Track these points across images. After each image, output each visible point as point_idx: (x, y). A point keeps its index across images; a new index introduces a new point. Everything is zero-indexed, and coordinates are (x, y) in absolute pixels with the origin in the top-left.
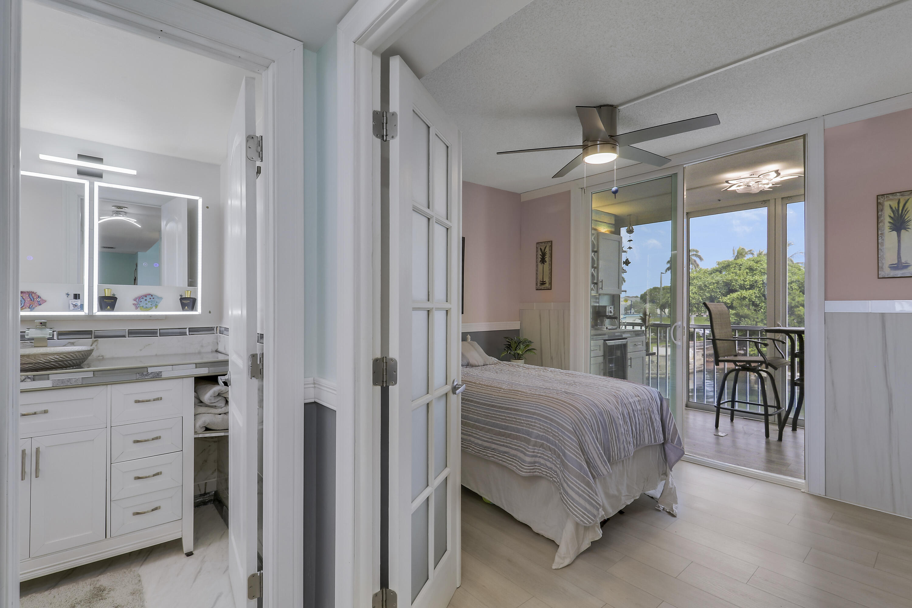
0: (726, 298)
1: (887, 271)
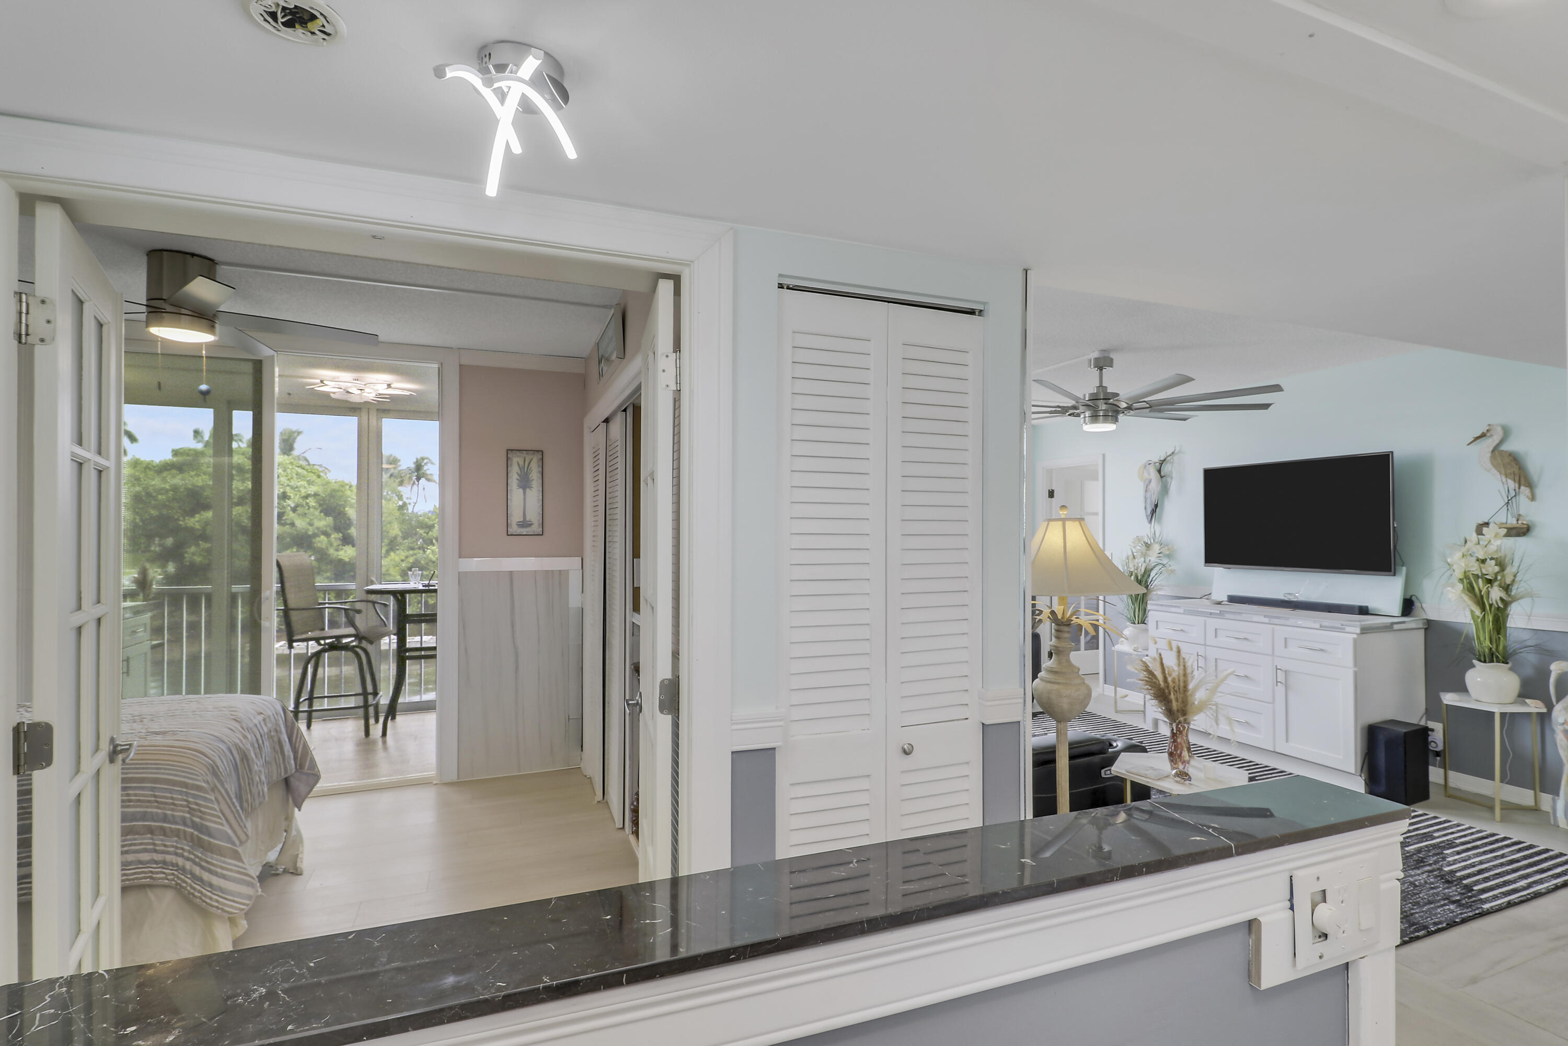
0: (193, 520)
1: (514, 529)
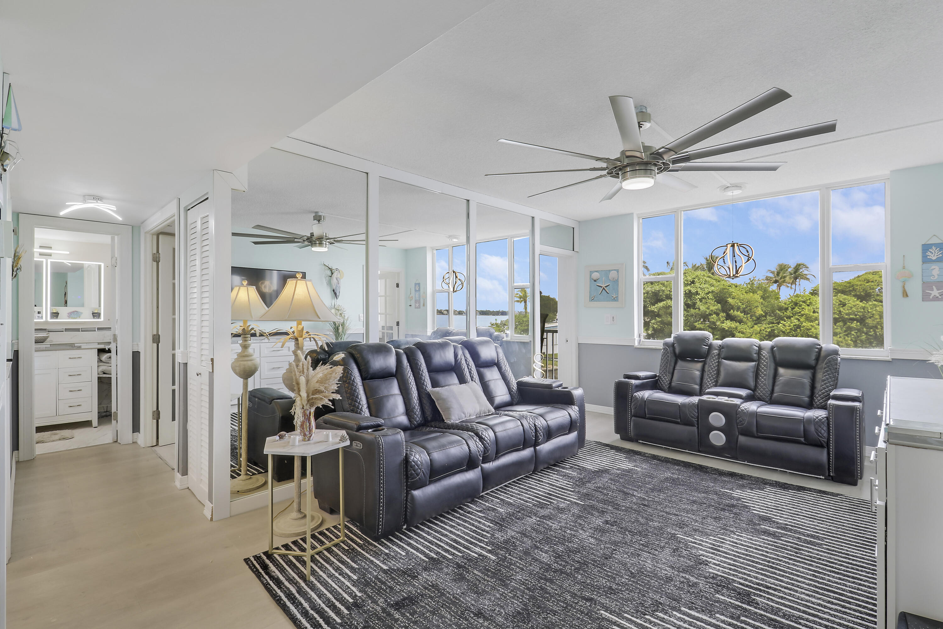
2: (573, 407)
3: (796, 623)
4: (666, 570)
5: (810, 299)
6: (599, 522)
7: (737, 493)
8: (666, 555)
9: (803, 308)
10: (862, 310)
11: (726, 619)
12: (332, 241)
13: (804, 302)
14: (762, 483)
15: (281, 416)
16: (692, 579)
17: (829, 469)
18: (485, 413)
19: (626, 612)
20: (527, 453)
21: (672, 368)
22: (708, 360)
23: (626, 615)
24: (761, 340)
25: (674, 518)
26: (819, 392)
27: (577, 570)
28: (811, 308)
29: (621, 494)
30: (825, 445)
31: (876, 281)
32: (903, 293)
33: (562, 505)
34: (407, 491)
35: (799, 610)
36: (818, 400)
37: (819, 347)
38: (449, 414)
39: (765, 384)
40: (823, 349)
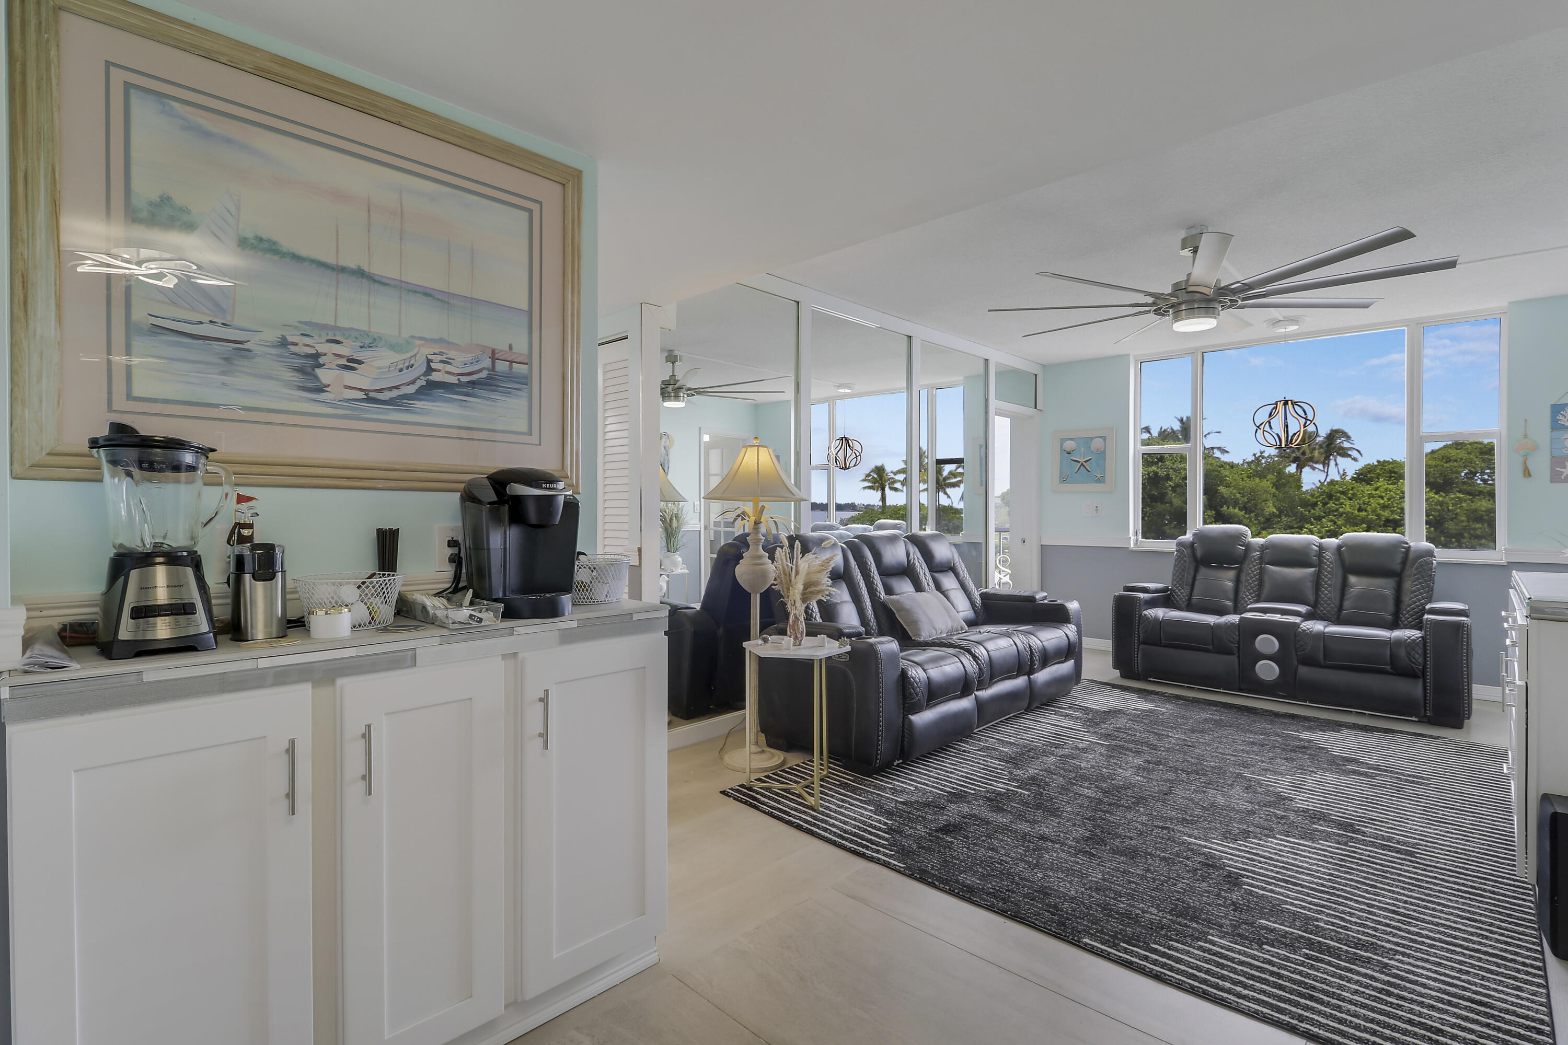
2: (1069, 625)
3: (1413, 848)
4: (1243, 805)
5: (1353, 488)
6: (1138, 761)
7: (1305, 735)
8: (1237, 790)
9: (1342, 504)
10: (1439, 507)
11: (1332, 844)
12: (692, 392)
13: (1342, 493)
14: (1337, 726)
15: (693, 630)
16: (1278, 812)
17: (1425, 707)
18: (957, 631)
19: (1214, 839)
20: (1020, 682)
21: (1190, 578)
22: (1245, 566)
23: (1213, 841)
24: (1322, 538)
25: (1232, 758)
26: (1407, 608)
27: (1138, 803)
28: (1355, 503)
29: (1153, 735)
30: (1420, 674)
31: (1461, 459)
32: (1525, 471)
33: (1081, 745)
34: (904, 715)
35: (1415, 838)
36: (1405, 617)
37: (1406, 545)
38: (919, 630)
39: (1329, 598)
40: (1412, 549)
